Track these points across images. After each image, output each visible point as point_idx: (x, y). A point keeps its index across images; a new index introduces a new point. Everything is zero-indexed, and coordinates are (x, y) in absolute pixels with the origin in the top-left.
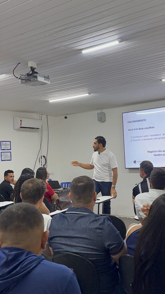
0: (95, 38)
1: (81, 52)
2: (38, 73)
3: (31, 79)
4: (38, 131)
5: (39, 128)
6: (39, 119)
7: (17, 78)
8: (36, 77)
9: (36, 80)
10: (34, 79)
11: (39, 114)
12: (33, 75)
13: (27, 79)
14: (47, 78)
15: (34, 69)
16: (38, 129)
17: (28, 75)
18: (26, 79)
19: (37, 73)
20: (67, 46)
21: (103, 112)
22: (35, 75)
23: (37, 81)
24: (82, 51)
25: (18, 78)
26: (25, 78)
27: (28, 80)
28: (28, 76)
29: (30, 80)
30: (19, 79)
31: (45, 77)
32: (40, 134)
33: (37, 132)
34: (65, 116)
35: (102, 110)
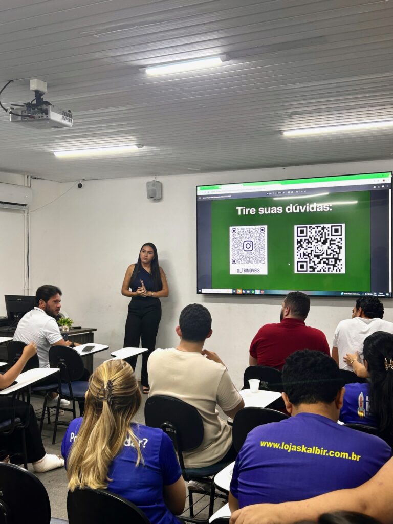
0: (178, 48)
1: (144, 72)
2: (51, 105)
3: (35, 115)
4: (24, 211)
5: (25, 205)
6: (26, 185)
7: (6, 110)
8: (47, 112)
9: (45, 117)
10: (41, 115)
11: (26, 176)
12: (39, 108)
13: (26, 114)
14: (67, 114)
15: (42, 95)
16: (24, 207)
17: (29, 106)
18: (24, 114)
19: (48, 103)
20: (118, 58)
21: (158, 182)
22: (44, 107)
23: (49, 119)
24: (145, 70)
25: (9, 111)
26: (22, 111)
27: (29, 116)
28: (29, 109)
29: (34, 117)
30: (11, 113)
31: (64, 113)
33: (21, 213)
34: (78, 183)
35: (157, 177)
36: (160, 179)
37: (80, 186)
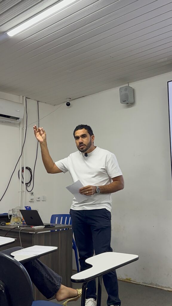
5: (18, 118)
11: (21, 96)
21: (131, 88)
32: (23, 129)
34: (67, 102)
35: (129, 84)
36: (132, 85)
37: (68, 104)
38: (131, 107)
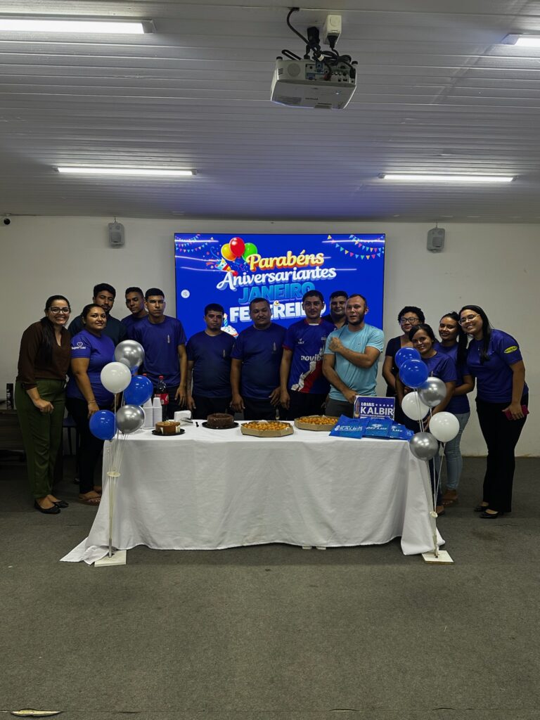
9: (348, 82)
10: (342, 77)
21: (119, 224)
28: (317, 63)
34: (4, 218)
36: (120, 220)
37: (7, 222)
38: (118, 248)
